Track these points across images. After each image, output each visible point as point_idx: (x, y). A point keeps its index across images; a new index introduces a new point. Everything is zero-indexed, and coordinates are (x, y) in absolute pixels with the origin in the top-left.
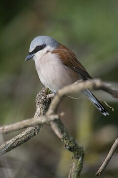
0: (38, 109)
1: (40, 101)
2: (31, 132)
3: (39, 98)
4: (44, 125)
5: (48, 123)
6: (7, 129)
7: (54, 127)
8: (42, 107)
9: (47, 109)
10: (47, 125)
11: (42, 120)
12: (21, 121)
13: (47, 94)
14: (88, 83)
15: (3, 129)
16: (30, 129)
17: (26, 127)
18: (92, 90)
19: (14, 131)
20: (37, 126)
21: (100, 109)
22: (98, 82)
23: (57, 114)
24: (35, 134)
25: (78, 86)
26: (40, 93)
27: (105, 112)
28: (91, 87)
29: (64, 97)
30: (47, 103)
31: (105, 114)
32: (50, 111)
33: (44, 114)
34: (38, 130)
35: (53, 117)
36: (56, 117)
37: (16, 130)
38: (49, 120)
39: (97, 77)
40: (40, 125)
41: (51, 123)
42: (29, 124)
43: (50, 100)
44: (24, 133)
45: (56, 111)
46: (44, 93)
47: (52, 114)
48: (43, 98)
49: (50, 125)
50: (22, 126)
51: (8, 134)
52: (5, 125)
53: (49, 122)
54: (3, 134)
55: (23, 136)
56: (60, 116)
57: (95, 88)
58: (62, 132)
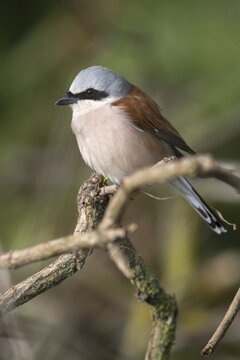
0: (83, 218)
1: (86, 201)
2: (67, 264)
3: (85, 194)
4: (95, 250)
5: (101, 246)
6: (17, 259)
7: (115, 253)
8: (91, 213)
9: (100, 218)
10: (101, 249)
11: (91, 239)
12: (46, 241)
13: (101, 186)
14: (187, 164)
15: (10, 259)
16: (65, 258)
17: (56, 255)
18: (193, 179)
19: (32, 262)
20: (80, 253)
21: (209, 220)
22: (206, 162)
23: (121, 227)
24: (75, 269)
25: (165, 169)
26: (85, 185)
27: (219, 226)
28: (191, 171)
29: (135, 193)
30: (101, 204)
31: (218, 231)
32: (107, 221)
33: (94, 228)
34: (83, 261)
35: (112, 234)
36: (120, 233)
37: (36, 261)
38: (104, 240)
39: (204, 152)
40: (86, 249)
41: (110, 246)
42: (64, 248)
43: (107, 198)
44: (53, 267)
45: (119, 222)
46: (94, 183)
47: (110, 227)
48: (92, 194)
49: (106, 250)
50: (49, 253)
51: (20, 269)
52: (14, 250)
53: (106, 244)
54: (10, 268)
55: (52, 273)
56: (127, 232)
57: (201, 174)
58: (132, 265)
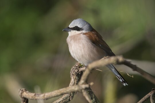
0: (72, 80)
1: (74, 74)
2: (66, 98)
3: (73, 71)
4: (77, 93)
5: (80, 91)
6: (47, 96)
7: (85, 94)
8: (76, 78)
9: (79, 80)
11: (76, 88)
12: (58, 89)
13: (80, 68)
14: (112, 59)
15: (44, 96)
16: (66, 95)
17: (62, 94)
18: (116, 65)
19: (52, 97)
20: (71, 93)
21: (121, 80)
23: (87, 83)
24: (69, 100)
25: (104, 61)
26: (73, 67)
27: (125, 83)
28: (115, 62)
29: (93, 70)
30: (79, 75)
31: (124, 84)
32: (82, 81)
33: (77, 84)
34: (73, 97)
35: (84, 86)
36: (87, 86)
37: (55, 97)
38: (81, 88)
39: (120, 55)
40: (74, 93)
41: (83, 91)
42: (65, 92)
43: (82, 72)
44: (61, 99)
45: (86, 82)
46: (77, 67)
47: (83, 84)
48: (76, 71)
49: (82, 93)
50: (59, 94)
51: (48, 100)
52: (46, 92)
53: (81, 90)
54: (44, 100)
55: (61, 101)
56: (90, 85)
57: (118, 63)
58: (92, 99)
